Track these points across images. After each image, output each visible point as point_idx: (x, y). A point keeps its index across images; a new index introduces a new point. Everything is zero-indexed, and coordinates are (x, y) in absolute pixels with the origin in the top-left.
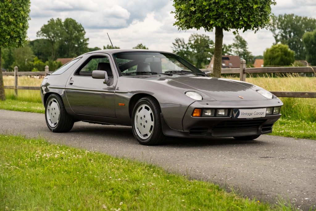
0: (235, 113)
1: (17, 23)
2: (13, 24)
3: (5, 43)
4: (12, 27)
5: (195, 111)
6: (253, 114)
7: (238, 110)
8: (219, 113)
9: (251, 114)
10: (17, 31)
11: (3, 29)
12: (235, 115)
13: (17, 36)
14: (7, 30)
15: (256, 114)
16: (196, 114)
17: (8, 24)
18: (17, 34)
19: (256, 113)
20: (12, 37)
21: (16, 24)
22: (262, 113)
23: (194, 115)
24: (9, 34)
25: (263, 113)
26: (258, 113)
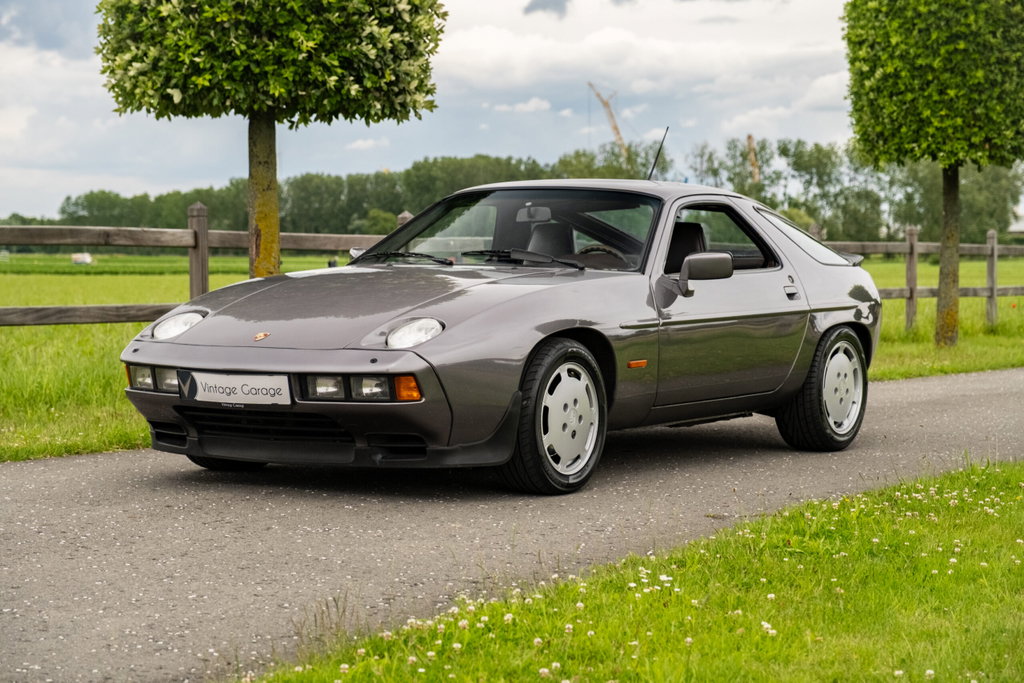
6: (238, 391)
7: (189, 374)
8: (168, 381)
9: (232, 391)
12: (185, 390)
15: (250, 392)
19: (249, 388)
22: (272, 392)
25: (277, 392)
26: (257, 391)
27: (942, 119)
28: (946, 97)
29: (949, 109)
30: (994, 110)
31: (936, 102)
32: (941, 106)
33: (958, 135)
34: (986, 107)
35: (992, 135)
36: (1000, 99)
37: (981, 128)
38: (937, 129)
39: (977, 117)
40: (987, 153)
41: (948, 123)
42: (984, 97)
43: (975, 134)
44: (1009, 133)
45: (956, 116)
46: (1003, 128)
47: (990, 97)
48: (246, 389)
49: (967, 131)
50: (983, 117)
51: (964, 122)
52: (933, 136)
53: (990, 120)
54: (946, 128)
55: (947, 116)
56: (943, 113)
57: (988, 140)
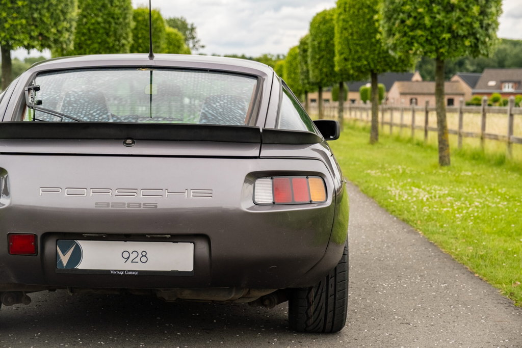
1: (467, 6)
2: (458, 10)
3: (441, 48)
4: (456, 14)
10: (467, 23)
11: (437, 20)
13: (466, 33)
14: (443, 21)
17: (449, 8)
18: (468, 30)
20: (455, 36)
21: (466, 9)
24: (450, 30)
27: (14, 19)
28: (16, 6)
29: (18, 13)
30: (44, 16)
31: (9, 8)
32: (12, 11)
33: (23, 30)
34: (40, 13)
35: (44, 32)
36: (48, 9)
37: (36, 26)
38: (11, 25)
39: (34, 20)
40: (40, 43)
41: (18, 22)
42: (39, 7)
43: (33, 30)
44: (54, 30)
45: (22, 18)
46: (50, 27)
47: (43, 8)
49: (29, 28)
50: (38, 20)
51: (27, 22)
52: (8, 29)
53: (42, 22)
54: (17, 25)
55: (16, 18)
56: (15, 15)
57: (41, 34)
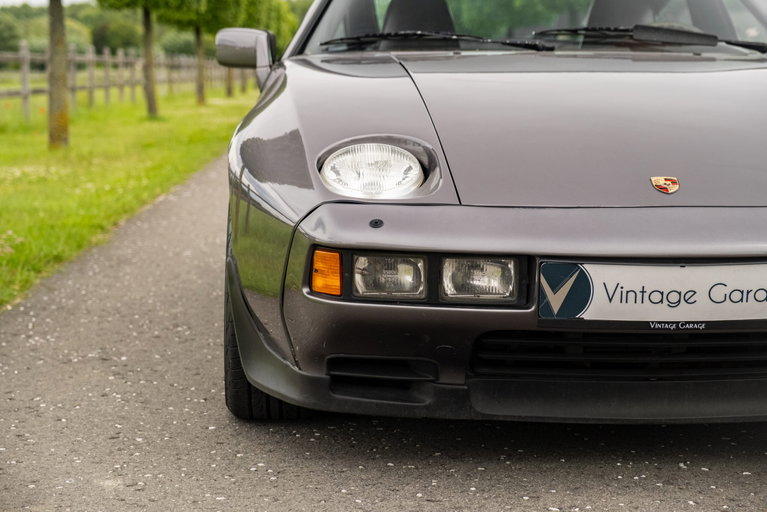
0: (555, 288)
5: (318, 265)
6: (701, 297)
7: (575, 267)
9: (687, 298)
12: (556, 300)
15: (728, 297)
16: (328, 280)
19: (727, 291)
23: (319, 282)
26: (745, 295)
48: (718, 294)
